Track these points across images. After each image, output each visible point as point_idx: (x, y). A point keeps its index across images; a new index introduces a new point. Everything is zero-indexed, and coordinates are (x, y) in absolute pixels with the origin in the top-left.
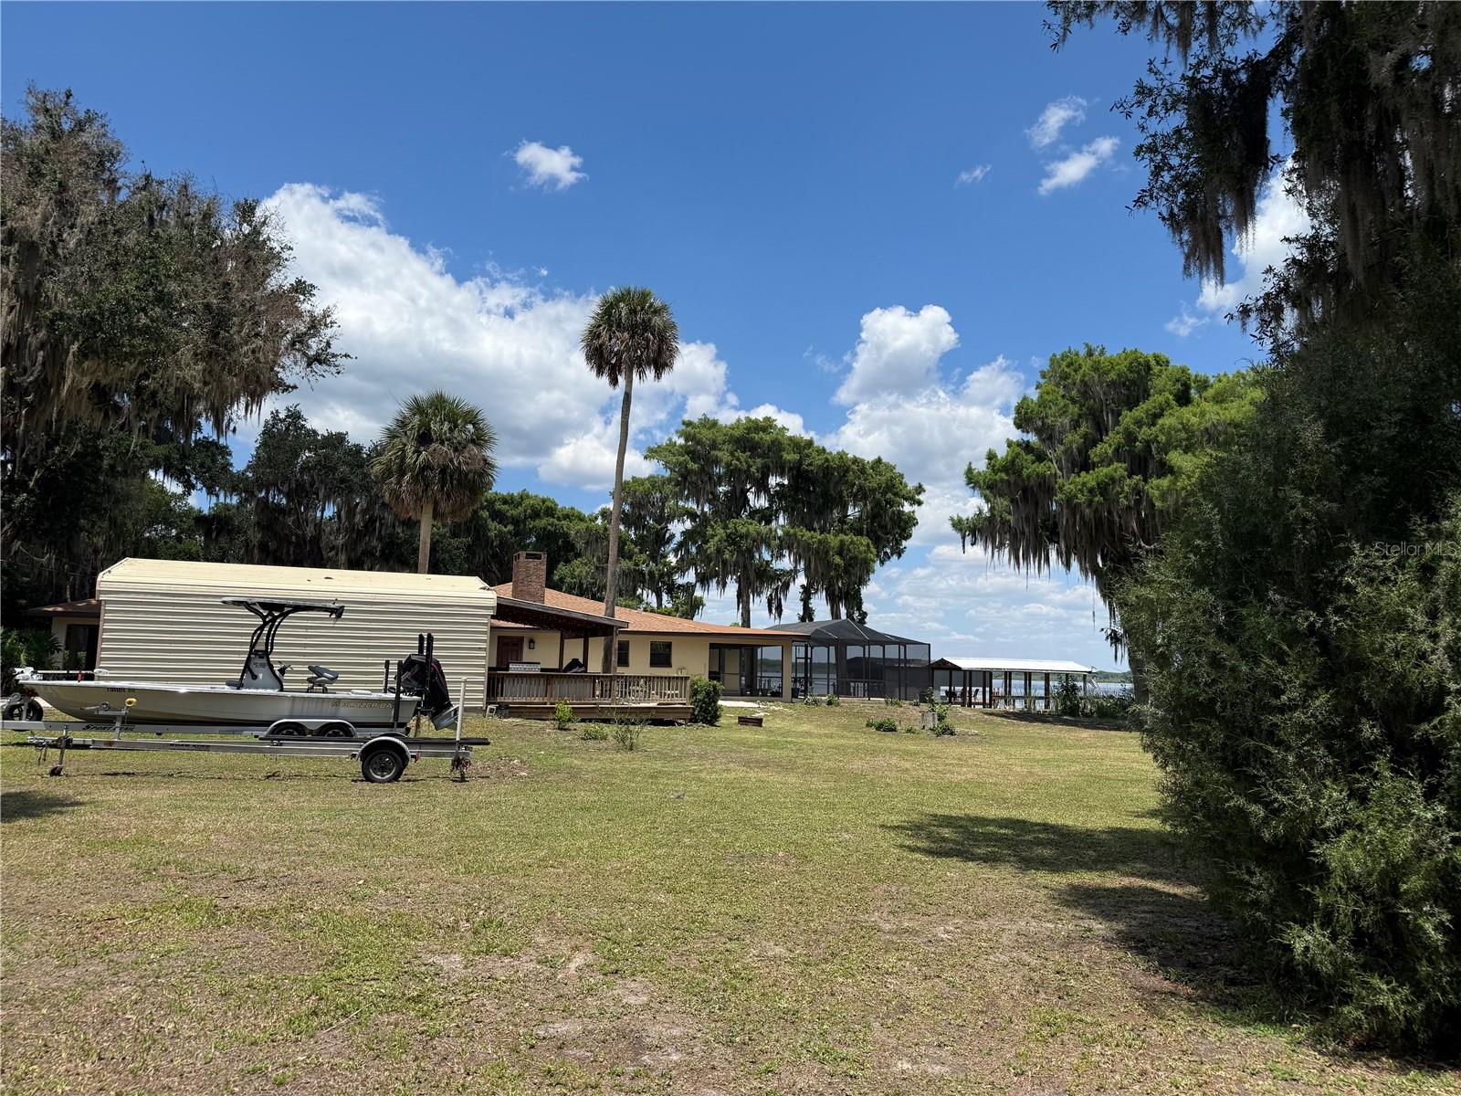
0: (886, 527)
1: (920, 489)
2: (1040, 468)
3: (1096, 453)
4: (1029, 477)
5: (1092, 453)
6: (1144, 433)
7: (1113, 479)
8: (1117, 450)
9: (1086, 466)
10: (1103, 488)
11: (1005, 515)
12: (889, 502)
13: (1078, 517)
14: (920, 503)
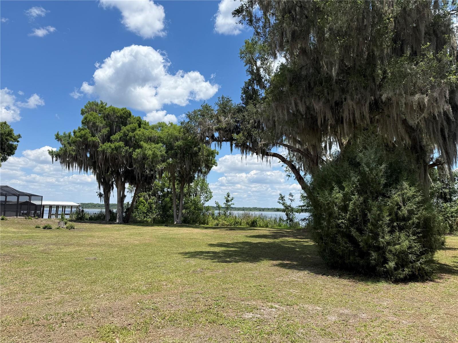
0: (5, 149)
1: (19, 136)
2: (94, 139)
3: (113, 137)
4: (90, 141)
5: (111, 137)
6: (131, 134)
7: (120, 147)
8: (120, 138)
9: (109, 141)
10: (116, 149)
11: (71, 152)
12: (7, 139)
13: (104, 156)
14: (18, 142)
